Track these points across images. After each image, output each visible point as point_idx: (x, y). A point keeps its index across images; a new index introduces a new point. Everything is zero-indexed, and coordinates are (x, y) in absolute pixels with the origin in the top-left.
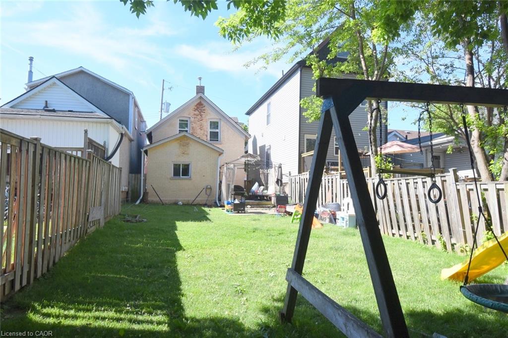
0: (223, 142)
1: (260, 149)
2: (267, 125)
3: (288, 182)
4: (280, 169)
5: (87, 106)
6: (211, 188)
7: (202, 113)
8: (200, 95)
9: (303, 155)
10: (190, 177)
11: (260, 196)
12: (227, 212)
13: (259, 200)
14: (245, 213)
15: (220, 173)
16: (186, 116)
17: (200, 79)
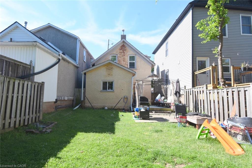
0: (137, 68)
1: (161, 73)
2: (166, 57)
3: (184, 93)
4: (178, 84)
6: (127, 98)
7: (125, 51)
8: (123, 40)
9: (196, 73)
10: (114, 91)
11: (162, 104)
12: (135, 118)
13: (161, 106)
16: (115, 53)
17: (123, 31)
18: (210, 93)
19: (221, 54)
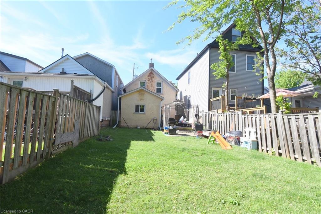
0: (164, 94)
1: (184, 98)
2: (188, 84)
3: (202, 116)
4: (197, 108)
5: (85, 71)
6: (156, 119)
7: (152, 78)
8: (152, 68)
9: (211, 100)
10: (145, 113)
11: (185, 124)
12: (165, 134)
13: (184, 126)
14: (176, 135)
15: (162, 110)
16: (144, 79)
17: (151, 59)
18: (219, 115)
19: (227, 88)
